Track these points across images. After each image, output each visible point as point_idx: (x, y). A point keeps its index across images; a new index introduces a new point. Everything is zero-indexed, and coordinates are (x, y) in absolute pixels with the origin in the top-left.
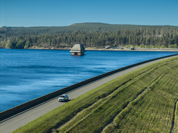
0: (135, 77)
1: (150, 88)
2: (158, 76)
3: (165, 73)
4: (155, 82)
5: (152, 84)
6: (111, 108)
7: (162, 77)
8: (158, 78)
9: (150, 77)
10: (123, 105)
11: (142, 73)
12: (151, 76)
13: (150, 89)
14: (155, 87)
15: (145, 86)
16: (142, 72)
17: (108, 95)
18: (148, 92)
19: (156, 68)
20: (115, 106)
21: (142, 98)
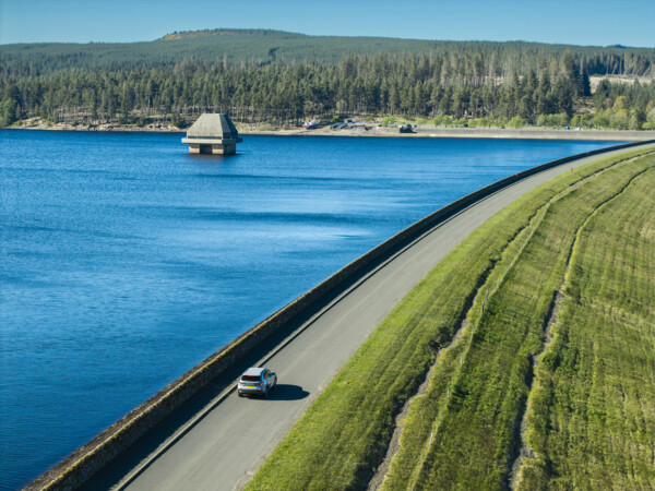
0: (502, 251)
1: (568, 291)
2: (569, 243)
3: (585, 230)
4: (570, 267)
5: (567, 276)
6: (490, 387)
7: (584, 246)
8: (571, 250)
9: (548, 248)
10: (521, 371)
11: (516, 234)
12: (547, 243)
13: (570, 298)
14: (582, 288)
15: (550, 286)
16: (514, 230)
17: (455, 333)
18: (572, 312)
19: (549, 211)
20: (499, 379)
21: (565, 336)
